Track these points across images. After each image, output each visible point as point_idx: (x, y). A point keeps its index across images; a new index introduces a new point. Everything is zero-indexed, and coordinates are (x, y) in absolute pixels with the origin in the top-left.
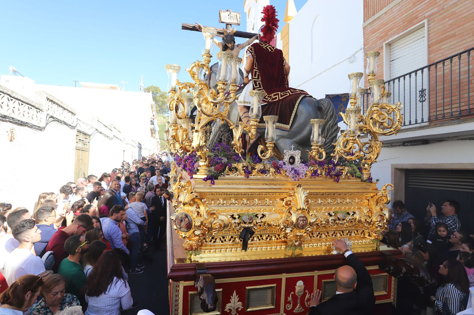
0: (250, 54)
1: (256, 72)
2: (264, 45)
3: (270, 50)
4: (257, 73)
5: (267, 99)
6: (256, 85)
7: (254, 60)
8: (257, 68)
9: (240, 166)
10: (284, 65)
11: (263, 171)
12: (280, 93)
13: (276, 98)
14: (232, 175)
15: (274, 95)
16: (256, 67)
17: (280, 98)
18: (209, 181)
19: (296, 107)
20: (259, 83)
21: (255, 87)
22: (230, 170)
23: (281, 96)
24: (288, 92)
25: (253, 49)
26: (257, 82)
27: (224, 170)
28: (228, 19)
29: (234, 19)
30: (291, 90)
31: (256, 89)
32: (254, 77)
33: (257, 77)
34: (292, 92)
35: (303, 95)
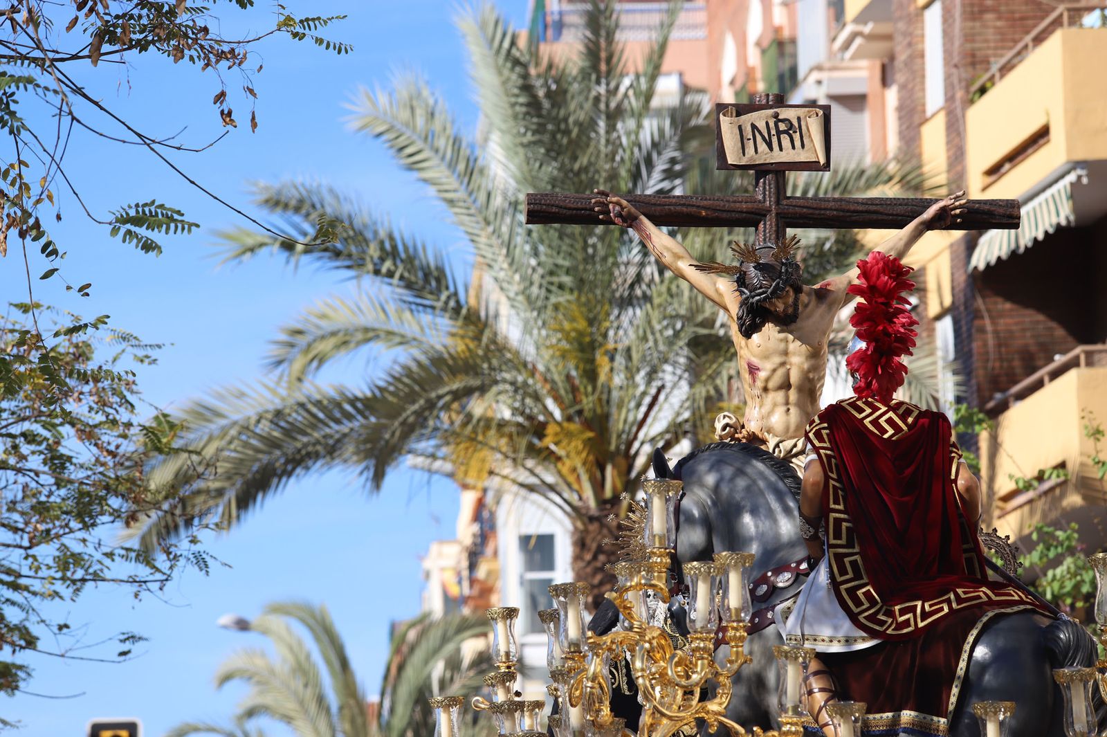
0: (814, 456)
1: (838, 522)
2: (868, 411)
3: (891, 431)
4: (844, 524)
5: (882, 623)
6: (843, 571)
7: (827, 478)
10: (955, 481)
12: (919, 604)
13: (907, 623)
15: (902, 612)
16: (836, 502)
17: (921, 625)
20: (854, 563)
21: (839, 579)
23: (925, 615)
24: (949, 602)
25: (824, 432)
26: (847, 560)
28: (762, 147)
29: (798, 143)
30: (960, 591)
31: (843, 587)
32: (832, 541)
33: (843, 542)
34: (959, 600)
35: (990, 614)
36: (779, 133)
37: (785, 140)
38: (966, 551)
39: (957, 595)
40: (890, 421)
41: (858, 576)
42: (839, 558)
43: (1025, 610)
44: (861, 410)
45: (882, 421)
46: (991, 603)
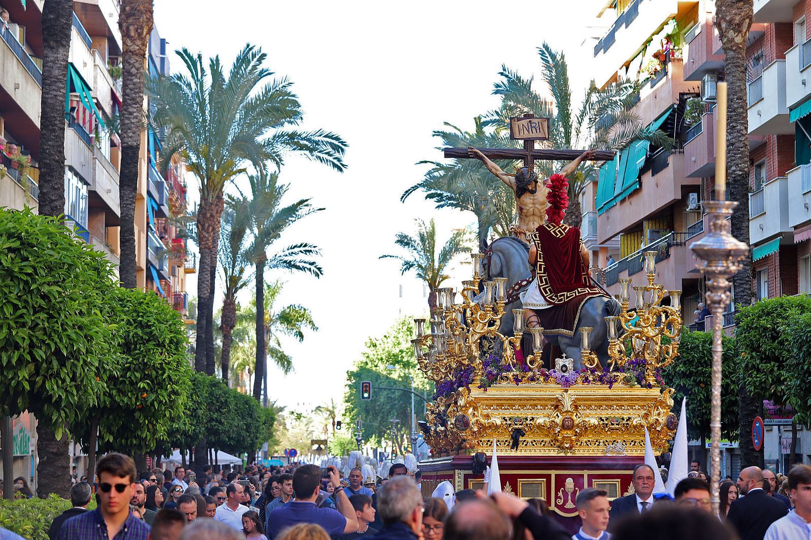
0: (533, 243)
1: (541, 265)
2: (552, 228)
3: (559, 235)
4: (543, 266)
5: (554, 299)
6: (542, 282)
8: (542, 260)
9: (510, 375)
11: (532, 379)
12: (566, 293)
13: (561, 300)
14: (504, 383)
15: (560, 296)
16: (540, 259)
17: (566, 300)
18: (483, 389)
19: (579, 311)
20: (545, 279)
21: (541, 285)
22: (502, 379)
23: (567, 297)
24: (575, 292)
25: (537, 235)
26: (543, 278)
27: (496, 379)
28: (526, 132)
29: (538, 131)
30: (579, 289)
31: (541, 288)
32: (539, 272)
33: (542, 272)
34: (579, 292)
35: (588, 297)
36: (531, 127)
37: (534, 131)
38: (584, 275)
39: (578, 290)
40: (559, 231)
41: (547, 284)
42: (541, 277)
43: (600, 296)
44: (550, 227)
45: (557, 231)
46: (589, 294)
